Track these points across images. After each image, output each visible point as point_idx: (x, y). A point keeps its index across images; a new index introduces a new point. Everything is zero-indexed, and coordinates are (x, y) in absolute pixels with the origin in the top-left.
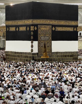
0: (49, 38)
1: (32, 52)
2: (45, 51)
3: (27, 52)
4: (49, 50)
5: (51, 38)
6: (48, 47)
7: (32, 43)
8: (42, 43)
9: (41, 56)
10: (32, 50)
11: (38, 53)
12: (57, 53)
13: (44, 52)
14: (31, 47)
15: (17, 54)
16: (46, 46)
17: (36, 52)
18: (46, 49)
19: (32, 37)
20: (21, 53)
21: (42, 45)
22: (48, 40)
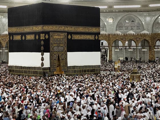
0: (64, 48)
1: (42, 66)
2: (59, 65)
3: (36, 66)
4: (64, 64)
5: (66, 49)
6: (63, 59)
7: (42, 55)
8: (55, 54)
9: (53, 72)
10: (42, 64)
11: (50, 68)
12: (74, 67)
13: (58, 67)
14: (42, 59)
15: (24, 69)
16: (60, 59)
17: (48, 67)
18: (60, 63)
19: (42, 48)
20: (29, 68)
21: (55, 57)
22: (63, 51)
